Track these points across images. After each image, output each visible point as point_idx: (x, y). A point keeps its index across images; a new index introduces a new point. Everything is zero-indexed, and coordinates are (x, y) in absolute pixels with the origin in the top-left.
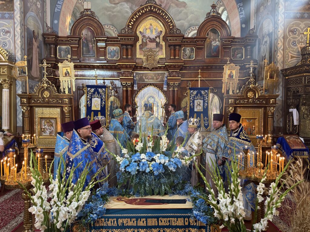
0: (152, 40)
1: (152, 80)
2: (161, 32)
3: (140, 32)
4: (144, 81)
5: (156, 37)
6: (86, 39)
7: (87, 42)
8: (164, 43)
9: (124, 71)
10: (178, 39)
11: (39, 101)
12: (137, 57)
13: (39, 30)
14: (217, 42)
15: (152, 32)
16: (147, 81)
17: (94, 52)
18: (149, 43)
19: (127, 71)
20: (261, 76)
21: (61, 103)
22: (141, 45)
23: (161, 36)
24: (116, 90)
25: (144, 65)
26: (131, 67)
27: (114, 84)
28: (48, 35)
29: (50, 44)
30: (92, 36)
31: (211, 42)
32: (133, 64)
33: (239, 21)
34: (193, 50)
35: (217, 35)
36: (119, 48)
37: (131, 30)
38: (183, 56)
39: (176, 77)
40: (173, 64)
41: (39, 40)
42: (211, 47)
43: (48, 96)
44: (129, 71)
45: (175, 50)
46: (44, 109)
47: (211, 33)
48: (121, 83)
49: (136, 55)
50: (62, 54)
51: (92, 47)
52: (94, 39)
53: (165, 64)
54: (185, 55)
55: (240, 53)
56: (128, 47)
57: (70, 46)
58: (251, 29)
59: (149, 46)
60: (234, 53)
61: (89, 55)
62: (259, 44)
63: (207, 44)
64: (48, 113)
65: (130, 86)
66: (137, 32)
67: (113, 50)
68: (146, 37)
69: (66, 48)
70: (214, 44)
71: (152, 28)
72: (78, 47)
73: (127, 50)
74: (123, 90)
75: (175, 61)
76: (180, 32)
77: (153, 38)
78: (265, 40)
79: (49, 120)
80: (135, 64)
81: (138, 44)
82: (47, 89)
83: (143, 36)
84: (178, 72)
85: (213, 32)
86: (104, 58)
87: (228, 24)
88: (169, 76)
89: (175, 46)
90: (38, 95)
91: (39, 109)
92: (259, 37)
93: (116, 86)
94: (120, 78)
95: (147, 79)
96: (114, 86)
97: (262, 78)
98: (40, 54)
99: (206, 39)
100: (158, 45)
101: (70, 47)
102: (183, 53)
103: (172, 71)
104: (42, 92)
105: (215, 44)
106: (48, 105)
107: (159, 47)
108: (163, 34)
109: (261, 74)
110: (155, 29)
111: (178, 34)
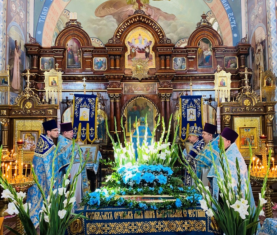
0: (141, 51)
1: (142, 91)
2: (151, 42)
3: (129, 42)
4: (133, 92)
5: (145, 48)
6: (71, 50)
7: (72, 53)
8: (154, 53)
9: (112, 82)
10: (168, 48)
11: (20, 113)
12: (126, 68)
13: (21, 40)
14: (210, 52)
15: (141, 42)
16: (137, 93)
17: (79, 63)
18: (138, 53)
19: (115, 82)
20: (257, 85)
21: (45, 115)
22: (130, 56)
23: (151, 47)
24: (103, 102)
25: (133, 76)
26: (119, 78)
27: (101, 96)
28: (31, 45)
29: (32, 55)
30: (78, 47)
31: (203, 52)
32: (121, 74)
33: (231, 31)
34: (184, 60)
35: (208, 45)
36: (106, 59)
37: (119, 41)
38: (174, 66)
39: (168, 87)
40: (164, 74)
41: (21, 50)
42: (203, 57)
43: (31, 107)
44: (117, 82)
45: (165, 60)
46: (25, 121)
47: (203, 43)
48: (109, 95)
49: (125, 66)
50: (45, 66)
51: (78, 58)
52: (79, 49)
53: (156, 74)
54: (177, 65)
55: (233, 63)
56: (116, 57)
57: (54, 57)
58: (243, 38)
59: (138, 56)
60: (228, 63)
61: (74, 66)
62: (253, 53)
63: (198, 54)
64: (30, 126)
65: (118, 97)
66: (125, 43)
67: (100, 61)
68: (134, 47)
69: (50, 60)
70: (205, 54)
71: (141, 38)
72: (62, 59)
73: (115, 60)
74: (111, 102)
75: (166, 71)
76: (171, 41)
77: (142, 49)
78: (258, 48)
79: (31, 133)
80: (124, 74)
81: (127, 55)
82: (30, 99)
83: (132, 46)
84: (169, 83)
85: (204, 42)
86: (90, 69)
87: (219, 33)
88: (160, 87)
89: (165, 55)
90: (19, 106)
91: (19, 121)
92: (252, 46)
93: (103, 98)
94: (108, 90)
95: (136, 90)
96: (100, 98)
97: (257, 87)
98: (22, 65)
99: (198, 49)
100: (147, 55)
101: (54, 59)
102: (174, 63)
103: (163, 82)
104: (24, 104)
105: (207, 54)
106: (30, 117)
107: (149, 57)
108: (153, 44)
109: (257, 83)
110: (144, 39)
111: (168, 43)
